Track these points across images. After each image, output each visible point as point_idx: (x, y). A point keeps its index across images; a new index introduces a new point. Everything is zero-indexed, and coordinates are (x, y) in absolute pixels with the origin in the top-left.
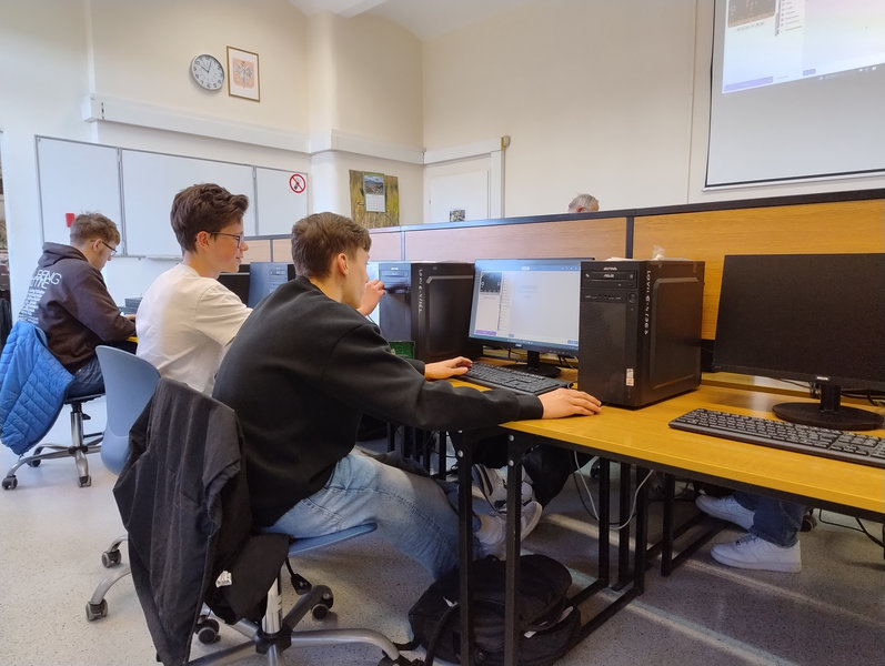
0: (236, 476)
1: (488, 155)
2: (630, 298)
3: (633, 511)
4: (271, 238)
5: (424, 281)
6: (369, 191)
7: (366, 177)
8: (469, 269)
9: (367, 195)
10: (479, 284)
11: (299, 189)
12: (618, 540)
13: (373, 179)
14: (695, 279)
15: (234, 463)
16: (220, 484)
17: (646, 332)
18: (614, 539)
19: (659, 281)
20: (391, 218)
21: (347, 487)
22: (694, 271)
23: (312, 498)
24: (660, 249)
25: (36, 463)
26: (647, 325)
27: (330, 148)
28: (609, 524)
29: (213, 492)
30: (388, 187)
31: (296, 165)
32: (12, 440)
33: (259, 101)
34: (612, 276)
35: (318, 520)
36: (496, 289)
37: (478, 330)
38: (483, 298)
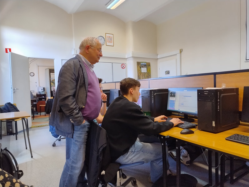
0: (106, 147)
1: (176, 55)
2: (213, 100)
3: (219, 163)
4: (115, 82)
5: (154, 94)
6: (142, 67)
7: (141, 63)
8: (167, 90)
10: (169, 95)
11: (124, 68)
12: (215, 171)
13: (143, 63)
15: (105, 144)
16: (101, 149)
17: (219, 110)
18: (214, 170)
19: (222, 95)
20: (148, 75)
21: (133, 151)
22: (235, 91)
23: (124, 155)
24: (224, 84)
25: (60, 140)
26: (218, 108)
27: (131, 56)
28: (212, 167)
29: (100, 150)
30: (147, 65)
31: (123, 62)
32: (54, 135)
33: (113, 46)
34: (207, 94)
35: (126, 161)
36: (174, 96)
37: (169, 108)
38: (171, 99)
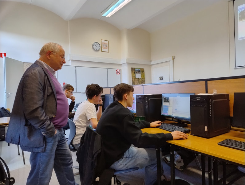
0: (100, 152)
1: (169, 61)
2: (205, 106)
3: (212, 168)
4: (110, 88)
5: (148, 100)
6: (137, 73)
7: (136, 69)
8: (160, 96)
9: (136, 74)
10: (163, 100)
11: (118, 73)
13: (138, 69)
14: (226, 99)
15: (100, 149)
17: (211, 116)
18: (207, 175)
19: (214, 100)
20: (142, 81)
21: (128, 157)
22: (226, 97)
24: (216, 90)
26: (211, 113)
27: (126, 62)
28: (205, 172)
29: (95, 156)
30: (142, 71)
31: (118, 67)
33: (109, 52)
34: (199, 99)
36: (168, 101)
37: (163, 113)
38: (164, 104)
